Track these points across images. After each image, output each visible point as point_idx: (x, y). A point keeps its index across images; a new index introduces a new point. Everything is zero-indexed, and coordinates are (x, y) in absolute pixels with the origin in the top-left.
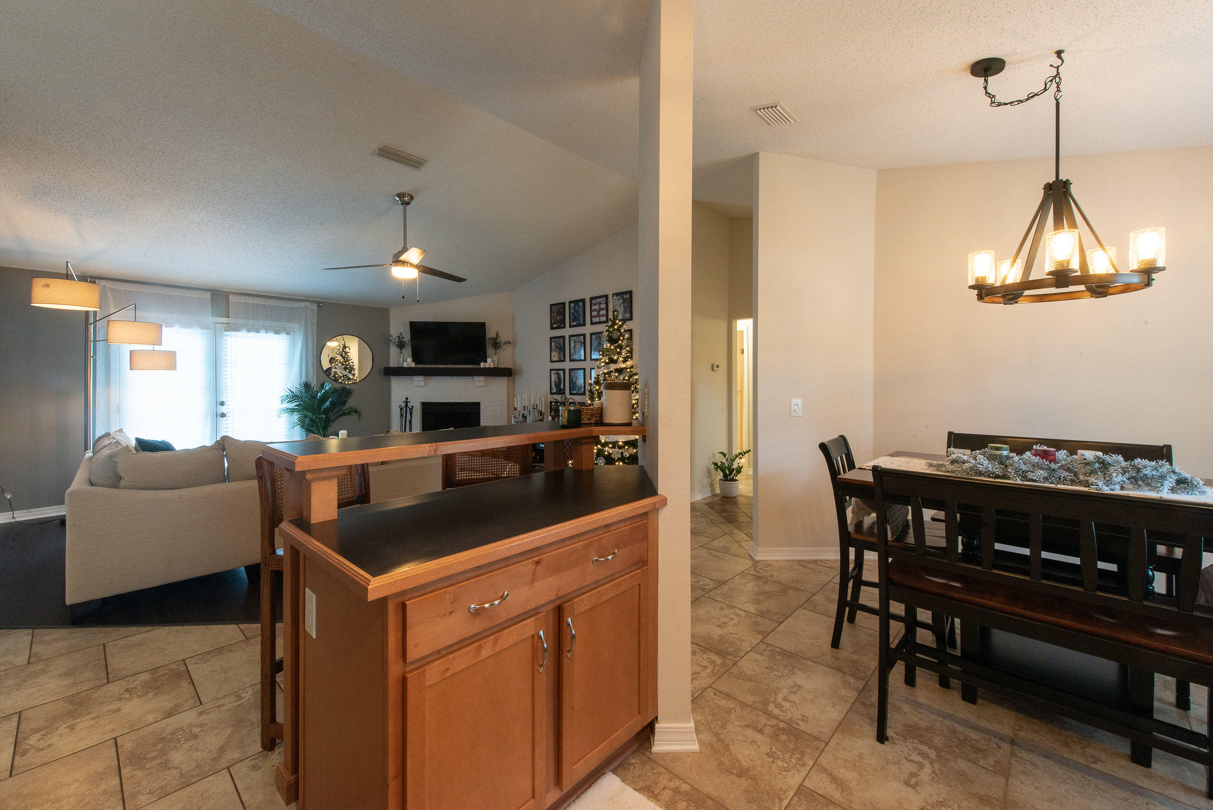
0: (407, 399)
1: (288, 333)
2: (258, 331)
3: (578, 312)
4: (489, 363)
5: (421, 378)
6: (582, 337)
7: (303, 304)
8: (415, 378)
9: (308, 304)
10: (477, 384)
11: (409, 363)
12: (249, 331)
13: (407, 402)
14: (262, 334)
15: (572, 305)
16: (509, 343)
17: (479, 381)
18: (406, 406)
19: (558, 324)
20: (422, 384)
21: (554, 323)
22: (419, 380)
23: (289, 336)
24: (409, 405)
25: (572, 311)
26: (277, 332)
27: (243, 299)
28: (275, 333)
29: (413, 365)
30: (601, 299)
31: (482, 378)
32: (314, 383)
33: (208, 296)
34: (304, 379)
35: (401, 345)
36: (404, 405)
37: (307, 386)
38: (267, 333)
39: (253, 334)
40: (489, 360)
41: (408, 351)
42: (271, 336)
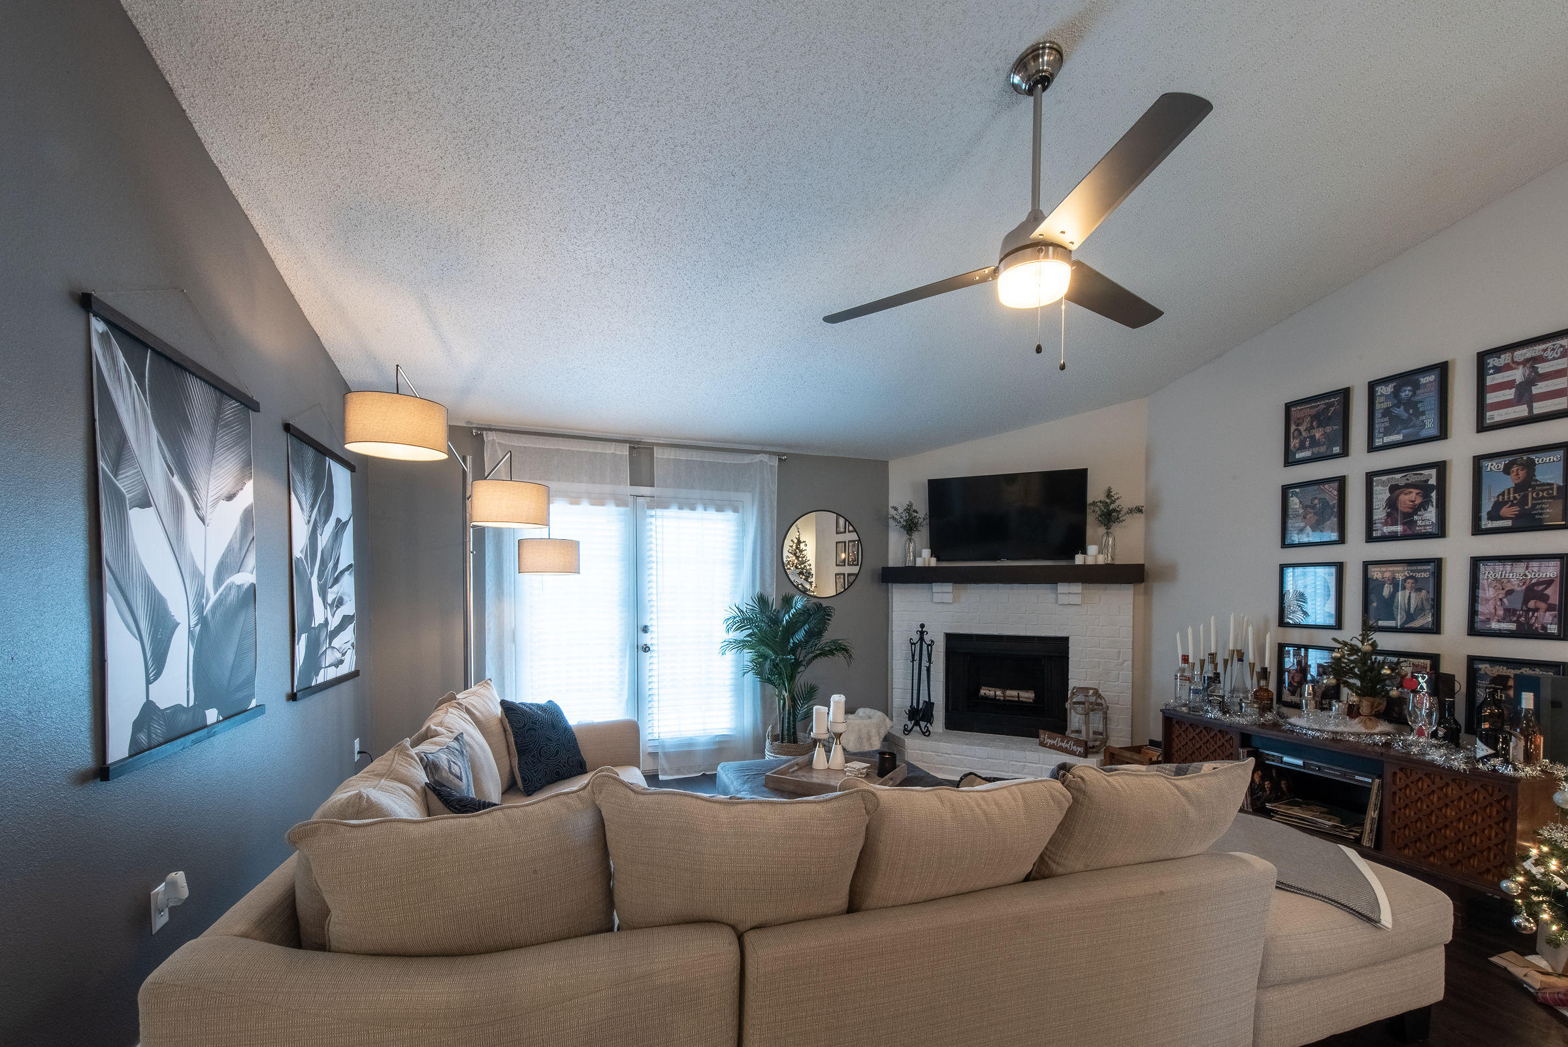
0: (922, 626)
1: (736, 510)
2: (693, 508)
3: (1410, 404)
4: (1093, 555)
5: (948, 587)
6: (1433, 472)
7: (758, 458)
8: (937, 588)
9: (765, 458)
10: (1063, 599)
11: (926, 559)
12: (681, 508)
13: (922, 633)
14: (700, 513)
15: (1385, 390)
16: (1139, 510)
17: (1070, 592)
18: (922, 639)
19: (1316, 450)
20: (948, 598)
21: (1302, 447)
22: (943, 592)
23: (737, 514)
24: (925, 637)
25: (1380, 406)
26: (720, 509)
27: (671, 454)
28: (717, 511)
29: (933, 562)
30: (1543, 346)
31: (1077, 588)
32: (773, 597)
33: (624, 451)
34: (758, 590)
35: (910, 527)
36: (916, 638)
37: (762, 601)
38: (705, 510)
39: (686, 513)
40: (1092, 549)
41: (922, 535)
42: (712, 514)
